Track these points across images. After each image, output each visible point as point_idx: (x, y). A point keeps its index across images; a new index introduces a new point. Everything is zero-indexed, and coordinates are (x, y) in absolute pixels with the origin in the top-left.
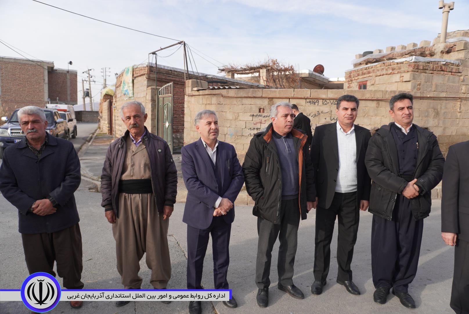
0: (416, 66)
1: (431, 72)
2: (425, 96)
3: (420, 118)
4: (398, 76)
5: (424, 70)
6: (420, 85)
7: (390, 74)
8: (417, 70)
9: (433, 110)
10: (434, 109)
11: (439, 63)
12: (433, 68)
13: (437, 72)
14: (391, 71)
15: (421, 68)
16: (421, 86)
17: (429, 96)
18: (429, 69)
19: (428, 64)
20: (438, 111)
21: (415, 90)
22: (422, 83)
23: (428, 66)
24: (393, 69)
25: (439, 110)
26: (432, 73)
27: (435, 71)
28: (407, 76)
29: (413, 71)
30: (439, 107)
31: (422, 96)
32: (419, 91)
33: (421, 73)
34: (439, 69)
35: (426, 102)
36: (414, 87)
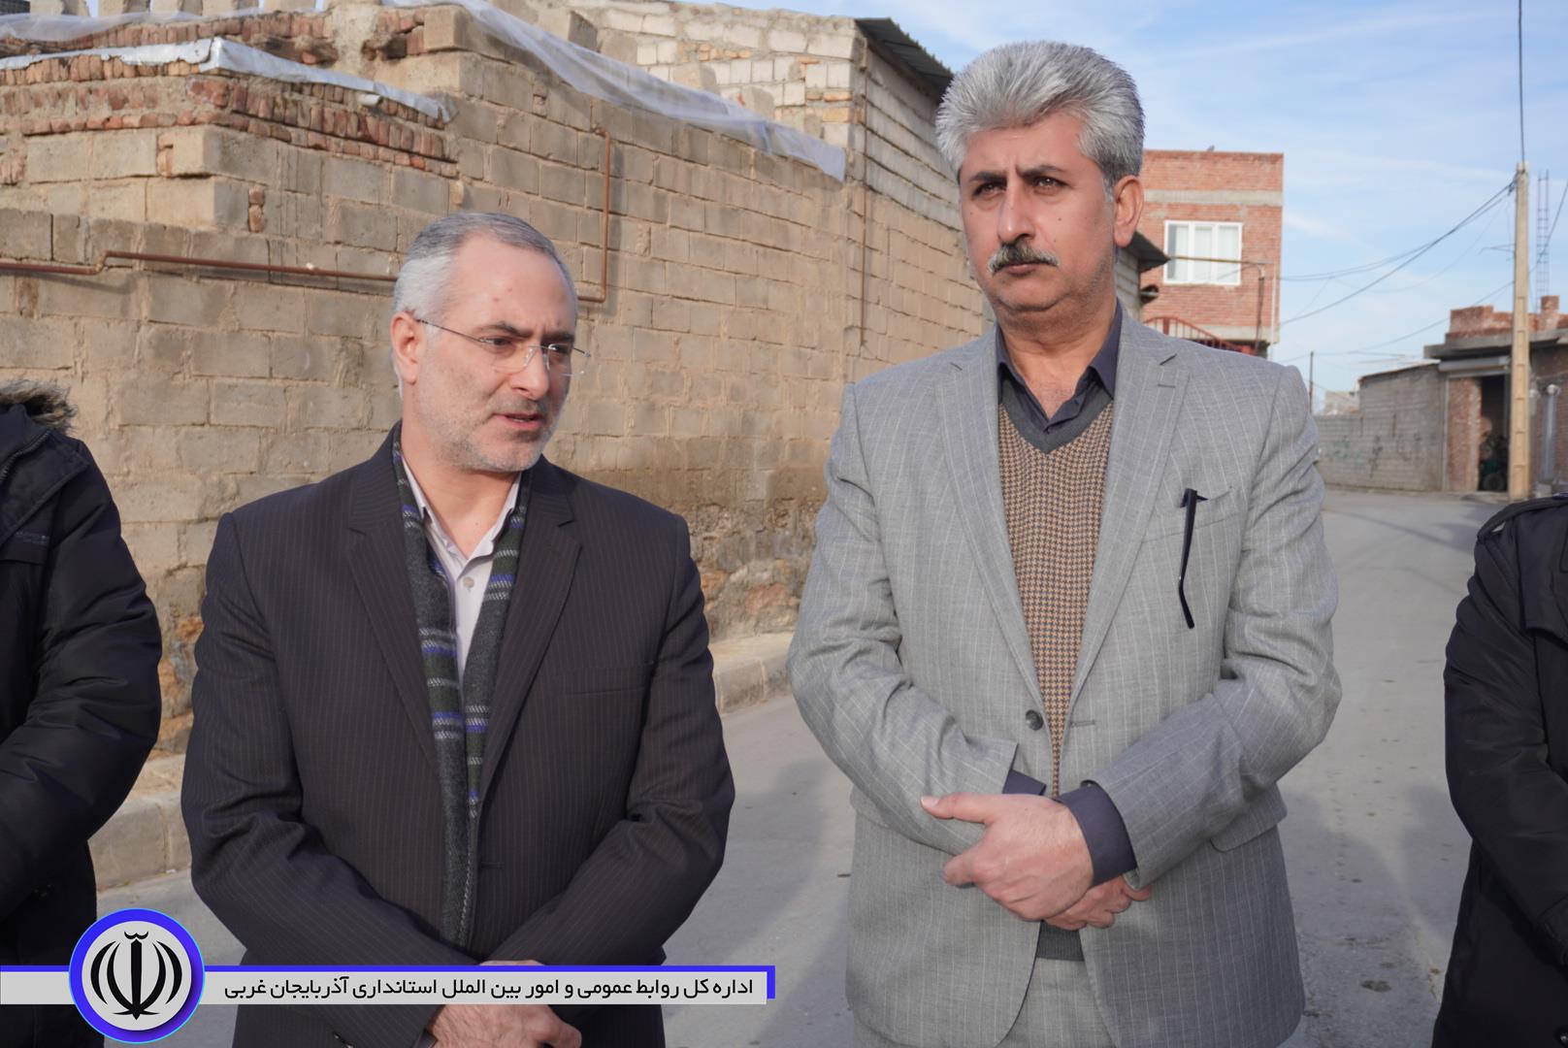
0: (234, 94)
1: (314, 138)
2: (290, 263)
3: (278, 383)
4: (146, 141)
5: (279, 124)
6: (260, 200)
7: (103, 128)
8: (239, 120)
9: (337, 340)
10: (345, 338)
11: (349, 97)
12: (322, 119)
13: (342, 143)
14: (105, 112)
15: (261, 108)
16: (265, 209)
17: (310, 266)
18: (301, 122)
19: (296, 96)
20: (362, 346)
21: (238, 230)
22: (274, 193)
23: (295, 103)
24: (117, 103)
25: (367, 343)
26: (317, 147)
27: (333, 134)
28: (191, 149)
29: (216, 121)
30: (366, 328)
31: (276, 262)
32: (262, 236)
33: (264, 136)
34: (352, 130)
35: (299, 296)
36: (229, 213)
